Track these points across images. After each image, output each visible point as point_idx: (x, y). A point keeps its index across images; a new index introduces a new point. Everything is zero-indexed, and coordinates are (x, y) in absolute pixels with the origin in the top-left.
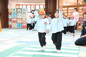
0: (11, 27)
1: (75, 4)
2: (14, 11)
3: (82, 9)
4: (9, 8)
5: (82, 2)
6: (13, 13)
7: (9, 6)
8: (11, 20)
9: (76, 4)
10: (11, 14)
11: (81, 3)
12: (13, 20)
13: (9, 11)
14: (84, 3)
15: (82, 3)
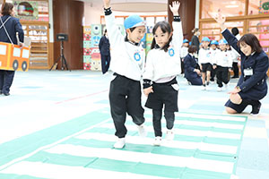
0: (89, 67)
1: (241, 13)
2: (97, 31)
3: (257, 27)
4: (84, 25)
5: (259, 8)
6: (92, 35)
7: (84, 19)
8: (88, 53)
9: (243, 15)
10: (88, 38)
11: (256, 12)
12: (93, 51)
13: (86, 31)
14: (262, 10)
15: (258, 11)
